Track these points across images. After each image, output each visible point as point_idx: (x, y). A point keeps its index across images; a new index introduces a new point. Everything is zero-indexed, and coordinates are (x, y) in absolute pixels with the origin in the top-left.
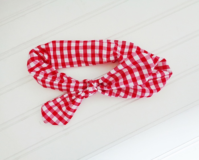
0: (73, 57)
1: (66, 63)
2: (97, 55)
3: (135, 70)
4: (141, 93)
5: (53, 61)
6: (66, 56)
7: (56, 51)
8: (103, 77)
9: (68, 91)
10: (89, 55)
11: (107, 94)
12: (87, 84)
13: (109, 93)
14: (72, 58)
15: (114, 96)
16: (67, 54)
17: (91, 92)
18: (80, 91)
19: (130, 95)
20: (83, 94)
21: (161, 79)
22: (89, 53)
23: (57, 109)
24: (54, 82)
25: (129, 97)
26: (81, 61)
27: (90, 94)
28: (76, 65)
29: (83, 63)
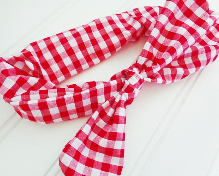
0: (76, 52)
1: (69, 66)
2: (112, 34)
6: (63, 55)
7: (43, 55)
10: (99, 39)
12: (121, 79)
14: (76, 54)
15: (169, 80)
17: (137, 86)
18: (115, 96)
19: (191, 68)
20: (125, 97)
21: (215, 27)
23: (90, 153)
24: (65, 97)
25: (192, 70)
26: (91, 56)
27: (135, 89)
28: (85, 66)
29: (95, 58)
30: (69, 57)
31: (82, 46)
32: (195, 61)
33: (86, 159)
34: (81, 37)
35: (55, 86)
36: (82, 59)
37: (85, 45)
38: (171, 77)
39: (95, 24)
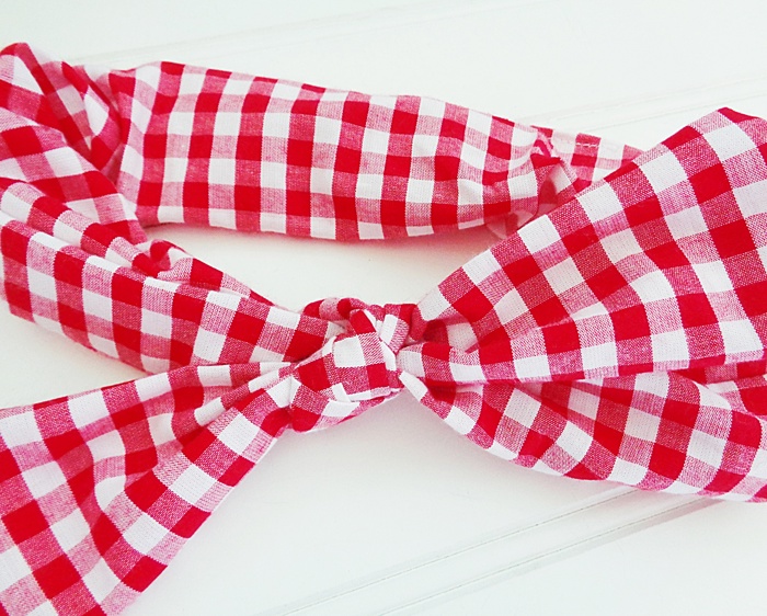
0: (268, 158)
1: (218, 188)
2: (425, 166)
3: (697, 247)
4: (722, 443)
5: (132, 163)
6: (223, 143)
7: (170, 111)
8: (461, 270)
9: (179, 352)
10: (372, 160)
11: (462, 419)
12: (327, 326)
13: (477, 410)
14: (264, 164)
15: (509, 445)
16: (235, 132)
17: (350, 378)
18: (263, 367)
19: (631, 458)
20: (284, 391)
22: (376, 151)
23: (56, 493)
24: (93, 261)
25: (628, 471)
26: (314, 201)
27: (337, 389)
28: (273, 219)
29: (325, 214)
30: (233, 161)
31: (300, 152)
32: (670, 442)
33: (26, 501)
34: (313, 121)
35: (132, 221)
36: (274, 193)
37: (314, 155)
38: (523, 440)
39: (393, 108)
